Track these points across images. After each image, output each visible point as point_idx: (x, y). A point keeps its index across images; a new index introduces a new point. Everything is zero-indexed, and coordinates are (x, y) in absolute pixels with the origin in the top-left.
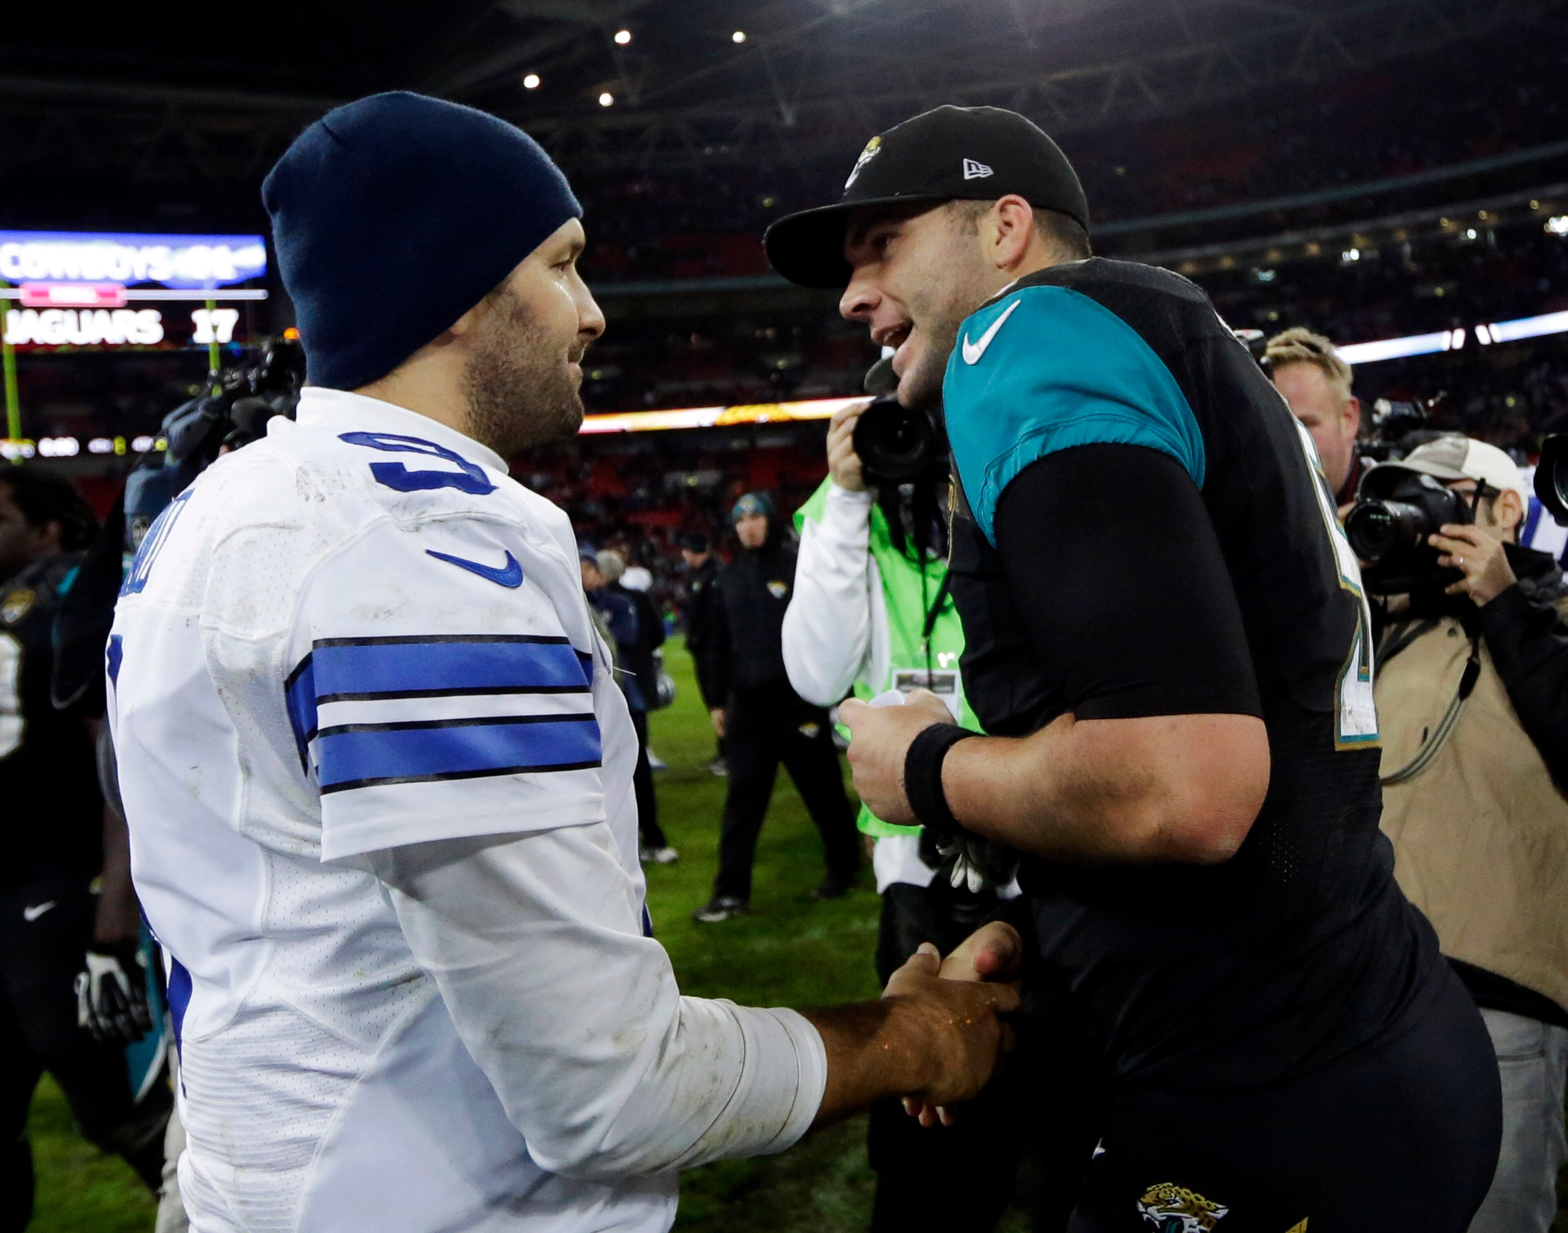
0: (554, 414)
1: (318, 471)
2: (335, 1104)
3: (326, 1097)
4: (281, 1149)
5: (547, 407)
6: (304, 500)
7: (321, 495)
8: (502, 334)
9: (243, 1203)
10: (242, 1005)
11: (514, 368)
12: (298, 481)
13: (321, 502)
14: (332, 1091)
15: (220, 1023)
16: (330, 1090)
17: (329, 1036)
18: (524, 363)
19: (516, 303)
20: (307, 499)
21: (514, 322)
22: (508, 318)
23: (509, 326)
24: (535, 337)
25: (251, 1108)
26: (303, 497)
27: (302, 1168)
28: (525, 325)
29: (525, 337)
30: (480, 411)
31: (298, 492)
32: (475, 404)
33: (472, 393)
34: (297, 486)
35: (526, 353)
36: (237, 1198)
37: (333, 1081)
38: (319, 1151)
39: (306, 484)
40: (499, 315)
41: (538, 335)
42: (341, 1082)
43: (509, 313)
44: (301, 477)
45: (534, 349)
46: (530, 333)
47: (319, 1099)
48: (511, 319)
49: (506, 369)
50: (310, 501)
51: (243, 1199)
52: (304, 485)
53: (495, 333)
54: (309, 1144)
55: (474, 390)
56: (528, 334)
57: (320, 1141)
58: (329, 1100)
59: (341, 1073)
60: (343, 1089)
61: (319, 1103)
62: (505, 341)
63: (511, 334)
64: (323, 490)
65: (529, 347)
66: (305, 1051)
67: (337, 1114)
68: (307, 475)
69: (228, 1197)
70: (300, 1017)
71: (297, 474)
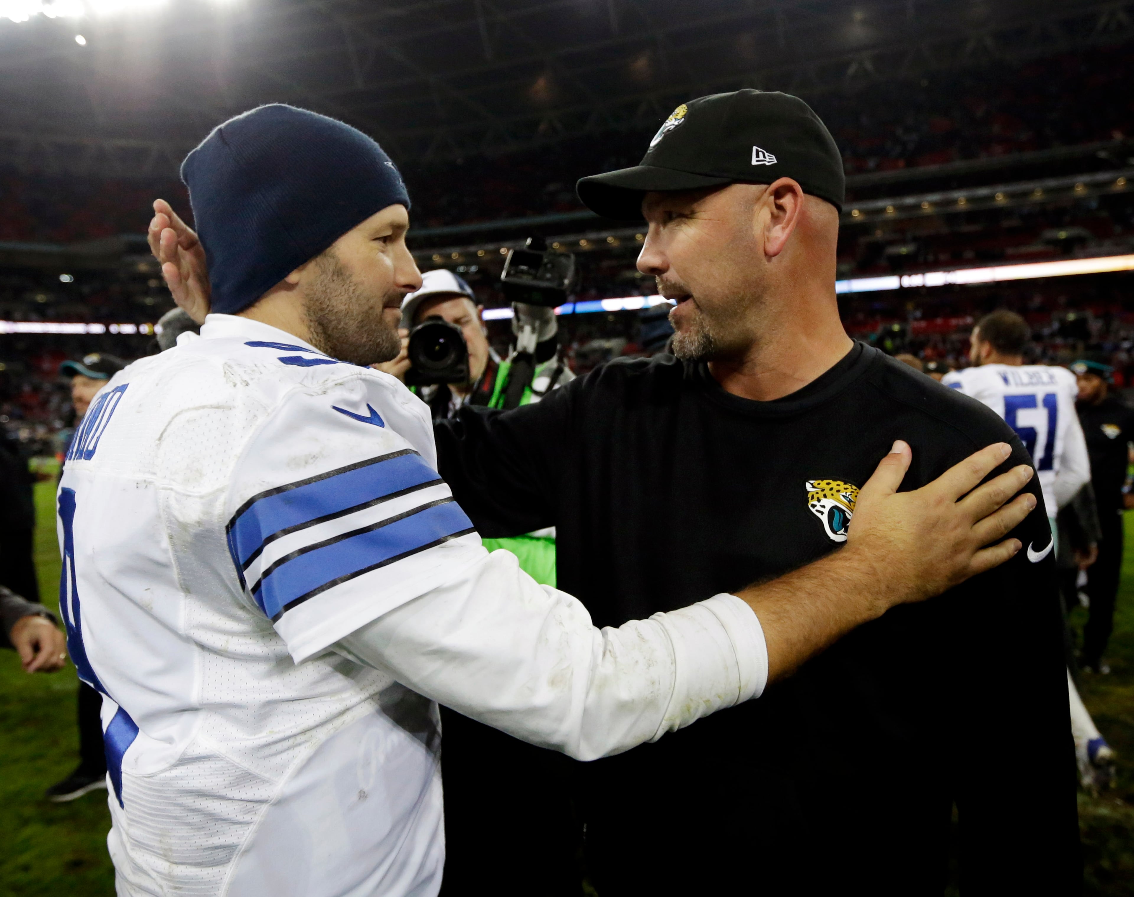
0: (370, 345)
1: (239, 365)
2: (252, 821)
3: (245, 816)
4: (210, 852)
5: (364, 340)
6: (232, 386)
7: (246, 381)
8: (325, 285)
9: (176, 888)
10: (184, 753)
11: (335, 311)
12: (225, 373)
13: (247, 386)
14: (249, 812)
15: (164, 765)
16: (247, 812)
17: (248, 774)
18: (343, 307)
19: (337, 263)
20: (235, 386)
21: (335, 278)
22: (330, 274)
23: (331, 280)
24: (351, 289)
25: (188, 824)
26: (232, 384)
27: (225, 865)
28: (343, 280)
29: (343, 288)
30: (318, 339)
31: (227, 381)
32: (314, 333)
33: (311, 326)
34: (225, 376)
35: (344, 300)
36: (172, 884)
37: (250, 805)
38: (238, 853)
39: (232, 374)
40: (324, 272)
41: (354, 288)
42: (255, 805)
43: (331, 270)
44: (228, 370)
45: (350, 298)
46: (347, 286)
47: (240, 818)
48: (333, 274)
49: (330, 311)
50: (237, 386)
51: (177, 886)
52: (231, 375)
53: (321, 284)
54: (230, 848)
55: (312, 324)
56: (346, 286)
57: (240, 847)
58: (247, 818)
59: (257, 800)
60: (257, 810)
61: (241, 821)
62: (328, 291)
63: (332, 285)
64: (246, 378)
65: (346, 296)
66: (232, 785)
67: (252, 828)
68: (232, 368)
69: (163, 883)
70: (228, 762)
71: (224, 368)
